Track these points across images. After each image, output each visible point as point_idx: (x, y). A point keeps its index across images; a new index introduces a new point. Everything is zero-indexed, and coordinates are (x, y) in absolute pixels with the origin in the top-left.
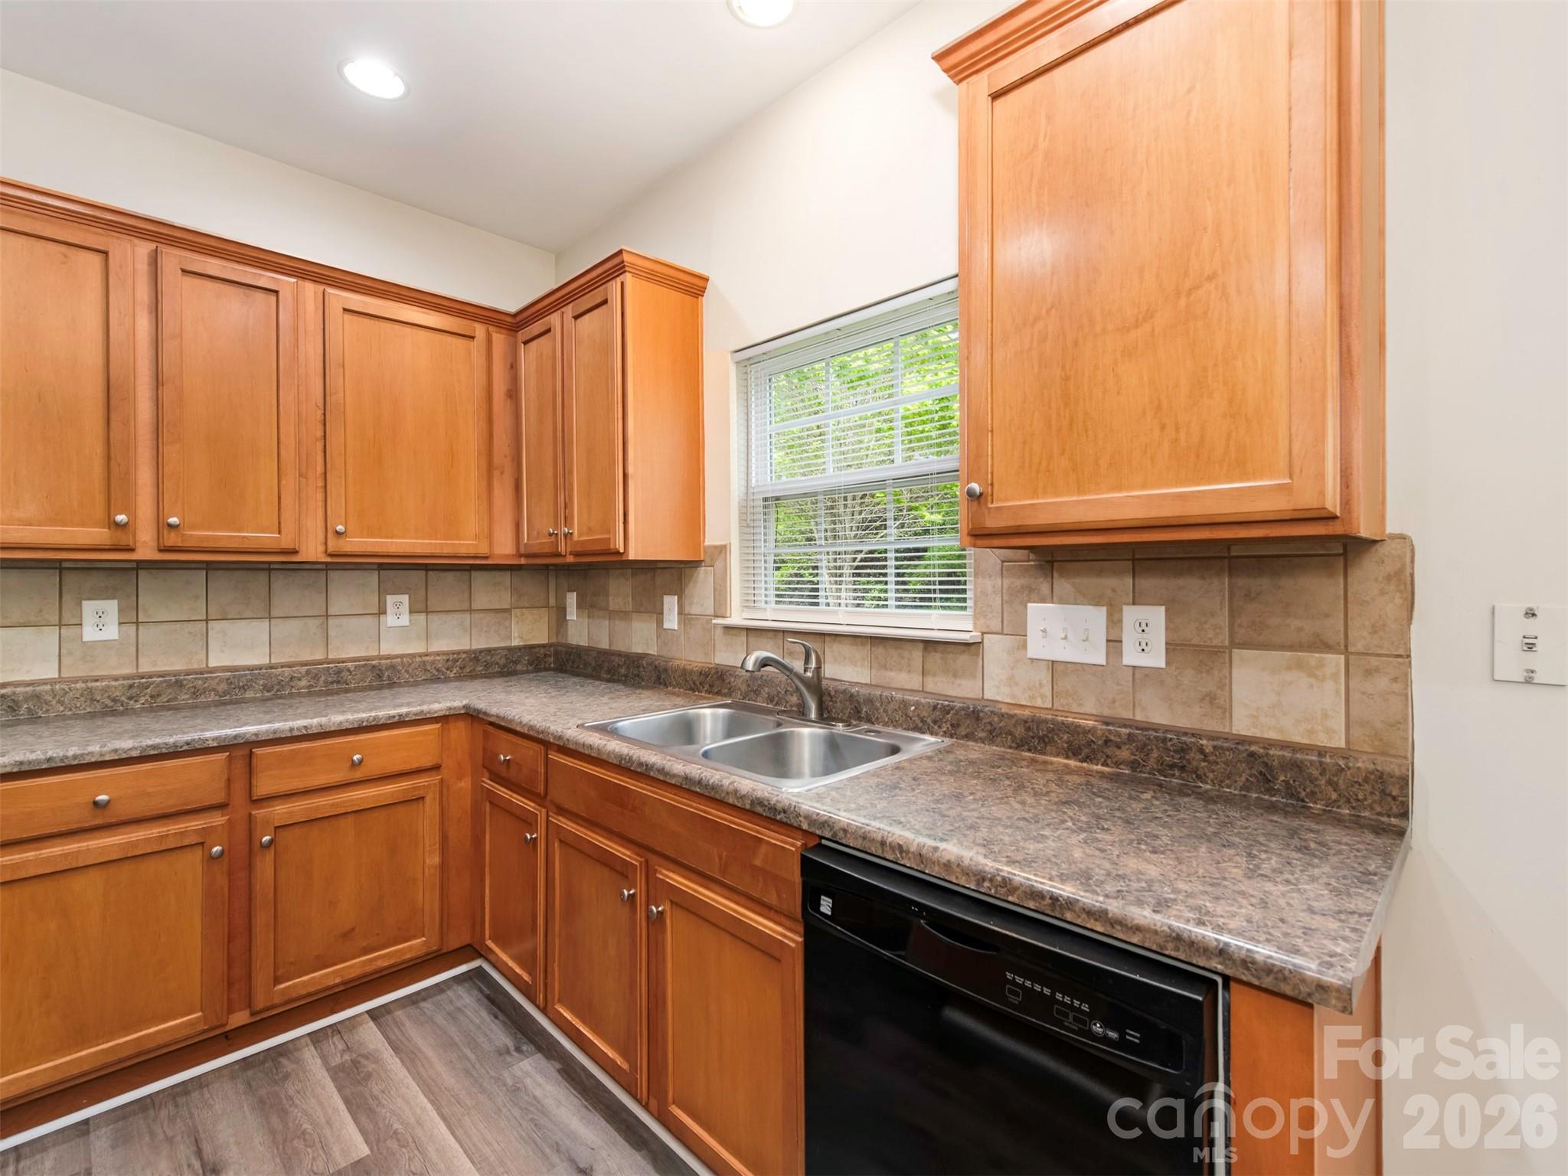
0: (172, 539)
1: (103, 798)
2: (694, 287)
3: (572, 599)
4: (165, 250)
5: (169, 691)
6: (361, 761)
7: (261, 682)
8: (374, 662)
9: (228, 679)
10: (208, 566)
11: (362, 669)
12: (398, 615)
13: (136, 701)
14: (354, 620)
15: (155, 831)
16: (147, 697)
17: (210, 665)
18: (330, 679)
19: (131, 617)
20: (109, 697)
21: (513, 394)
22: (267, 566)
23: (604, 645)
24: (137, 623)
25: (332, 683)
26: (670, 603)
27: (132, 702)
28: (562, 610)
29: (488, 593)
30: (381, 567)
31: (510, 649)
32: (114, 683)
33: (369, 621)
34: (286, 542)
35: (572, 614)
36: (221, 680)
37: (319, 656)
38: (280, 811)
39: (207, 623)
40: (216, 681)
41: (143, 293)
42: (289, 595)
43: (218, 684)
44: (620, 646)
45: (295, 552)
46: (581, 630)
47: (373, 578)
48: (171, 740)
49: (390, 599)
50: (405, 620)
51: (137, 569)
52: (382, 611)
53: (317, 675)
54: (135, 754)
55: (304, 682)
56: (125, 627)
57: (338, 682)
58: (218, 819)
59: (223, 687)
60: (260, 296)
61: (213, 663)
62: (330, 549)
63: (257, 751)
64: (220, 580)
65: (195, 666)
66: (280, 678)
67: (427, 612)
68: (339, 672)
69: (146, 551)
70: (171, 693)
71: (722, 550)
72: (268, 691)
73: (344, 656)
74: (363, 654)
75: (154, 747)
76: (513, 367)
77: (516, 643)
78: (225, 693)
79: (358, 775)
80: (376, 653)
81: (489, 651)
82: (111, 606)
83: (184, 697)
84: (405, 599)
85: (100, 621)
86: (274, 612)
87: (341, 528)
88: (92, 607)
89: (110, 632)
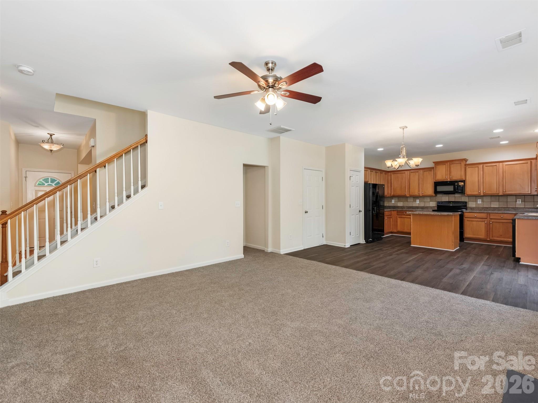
0: (484, 193)
1: (476, 215)
4: (484, 165)
6: (502, 217)
7: (497, 209)
10: (491, 196)
13: (483, 210)
15: (480, 219)
19: (483, 201)
24: (483, 202)
29: (536, 199)
32: (481, 208)
33: (514, 203)
37: (506, 206)
38: (493, 220)
39: (491, 202)
41: (482, 169)
42: (501, 199)
45: (499, 194)
47: (515, 197)
49: (518, 200)
50: (520, 202)
51: (483, 196)
52: (516, 201)
53: (505, 209)
54: (478, 212)
55: (503, 210)
58: (486, 220)
59: (492, 209)
60: (494, 166)
61: (492, 207)
62: (503, 194)
63: (491, 214)
64: (492, 197)
65: (490, 207)
66: (499, 208)
67: (525, 202)
69: (482, 194)
70: (486, 209)
73: (509, 207)
75: (480, 212)
79: (502, 218)
80: (514, 206)
82: (481, 200)
83: (488, 210)
84: (521, 200)
85: (479, 201)
86: (500, 201)
87: (504, 191)
88: (478, 200)
89: (481, 203)
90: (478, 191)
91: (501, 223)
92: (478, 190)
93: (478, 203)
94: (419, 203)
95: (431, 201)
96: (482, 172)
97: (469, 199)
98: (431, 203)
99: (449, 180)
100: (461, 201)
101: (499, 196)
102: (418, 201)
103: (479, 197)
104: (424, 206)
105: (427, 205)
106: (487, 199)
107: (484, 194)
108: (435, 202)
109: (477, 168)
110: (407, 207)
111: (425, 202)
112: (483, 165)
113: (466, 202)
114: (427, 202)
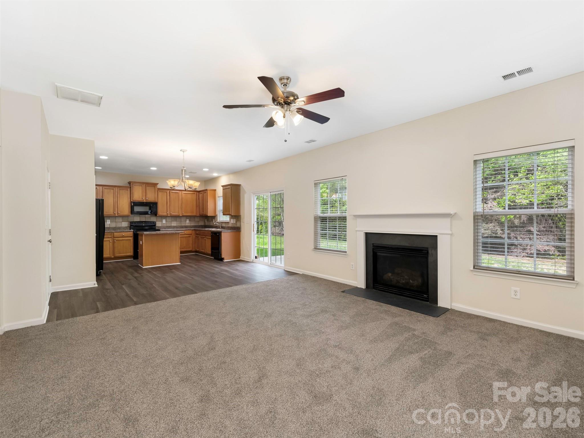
0: (170, 214)
2: (215, 190)
3: (206, 220)
6: (186, 233)
7: (176, 227)
8: (185, 226)
12: (188, 221)
18: (182, 227)
19: (166, 221)
21: (199, 199)
23: (209, 225)
26: (214, 220)
28: (205, 221)
29: (197, 219)
30: (186, 217)
31: (199, 225)
33: (185, 222)
34: (179, 215)
35: (206, 222)
36: (173, 227)
37: (180, 225)
39: (172, 222)
41: (169, 195)
42: (178, 219)
44: (210, 225)
46: (207, 223)
47: (185, 218)
49: (187, 220)
50: (188, 222)
52: (186, 221)
60: (177, 193)
62: (182, 215)
64: (172, 218)
65: (171, 225)
67: (190, 221)
69: (168, 216)
71: (217, 215)
76: (199, 196)
77: (200, 225)
81: (197, 226)
82: (165, 220)
84: (188, 220)
85: (164, 221)
86: (177, 221)
87: (183, 213)
88: (163, 220)
89: (165, 222)
90: (166, 212)
93: (163, 222)
94: (109, 223)
96: (169, 197)
97: (157, 219)
98: (123, 223)
99: (145, 201)
100: (150, 221)
102: (108, 221)
103: (165, 218)
104: (115, 226)
105: (119, 225)
106: (169, 219)
108: (127, 223)
109: (166, 193)
111: (117, 223)
112: (170, 191)
113: (155, 222)
114: (118, 223)
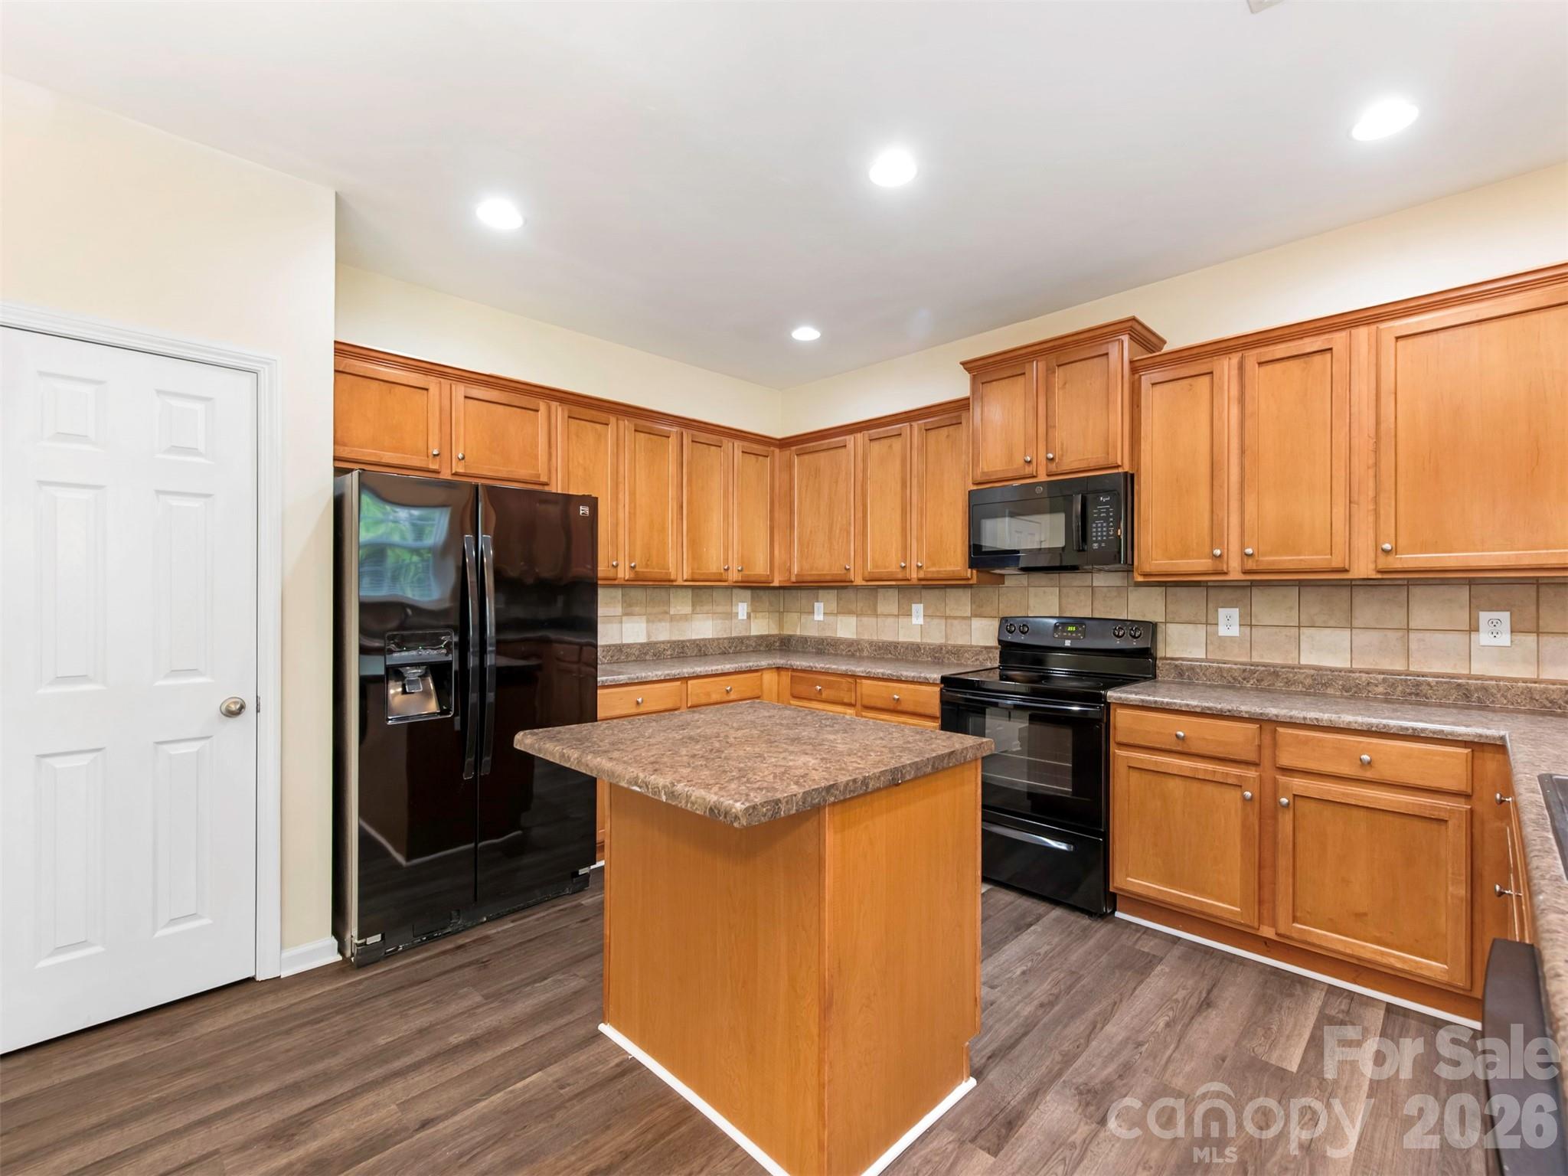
0: (1250, 565)
1: (1181, 734)
4: (1247, 353)
5: (1269, 678)
6: (1369, 763)
7: (1341, 683)
8: (1460, 681)
9: (1313, 676)
10: (1301, 584)
11: (1446, 686)
13: (1248, 682)
14: (1439, 636)
15: (1210, 766)
16: (1255, 680)
17: (1302, 663)
18: (1408, 691)
19: (1247, 622)
20: (1231, 676)
22: (1349, 582)
24: (1251, 625)
25: (1410, 694)
27: (1245, 682)
32: (1234, 667)
33: (1460, 639)
36: (1307, 676)
37: (1399, 666)
38: (1299, 784)
39: (1299, 629)
40: (1304, 676)
41: (1234, 390)
42: (1367, 609)
43: (1305, 678)
45: (1346, 571)
47: (1464, 593)
48: (1219, 706)
49: (1485, 616)
50: (1504, 639)
51: (1251, 586)
53: (1393, 684)
54: (1198, 710)
55: (1380, 689)
56: (1243, 628)
57: (1417, 695)
58: (1252, 773)
59: (1308, 681)
60: (1317, 358)
61: (1303, 662)
62: (1380, 567)
63: (1280, 731)
64: (1309, 595)
65: (1290, 662)
66: (1357, 681)
68: (1418, 685)
69: (1235, 575)
70: (1270, 680)
72: (1346, 692)
73: (1425, 670)
74: (1449, 670)
75: (1209, 708)
78: (1311, 687)
79: (1366, 774)
80: (1466, 672)
82: (1235, 612)
83: (1279, 684)
85: (1229, 622)
86: (1356, 623)
87: (1387, 546)
88: (1223, 613)
89: (1234, 631)
90: (1208, 549)
91: (1362, 813)
92: (1207, 539)
93: (1223, 631)
94: (921, 621)
95: (976, 616)
96: (1235, 411)
97: (1170, 608)
98: (977, 624)
99: (1041, 476)
100: (1123, 617)
101: (1352, 585)
103: (1226, 594)
104: (943, 641)
105: (959, 635)
106: (1272, 610)
107: (1245, 572)
108: (991, 624)
109: (1207, 379)
110: (871, 643)
111: (948, 620)
112: (1243, 357)
113: (1152, 628)
114: (956, 622)
